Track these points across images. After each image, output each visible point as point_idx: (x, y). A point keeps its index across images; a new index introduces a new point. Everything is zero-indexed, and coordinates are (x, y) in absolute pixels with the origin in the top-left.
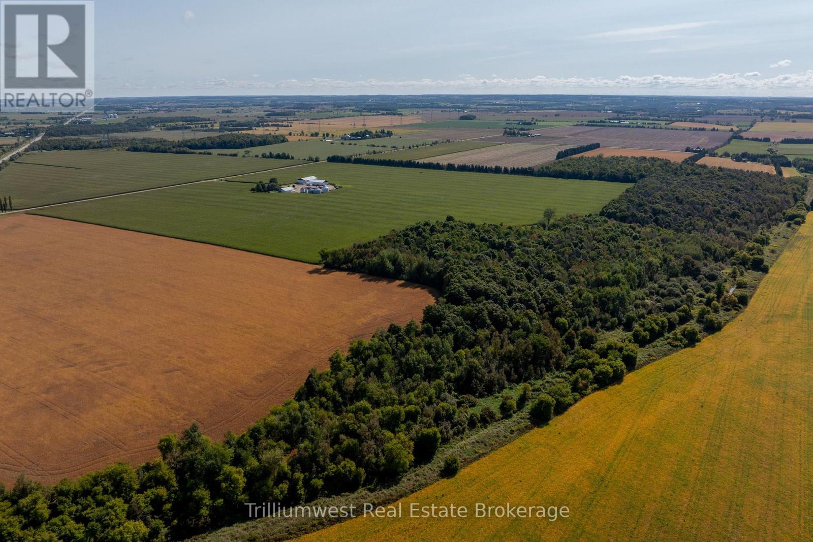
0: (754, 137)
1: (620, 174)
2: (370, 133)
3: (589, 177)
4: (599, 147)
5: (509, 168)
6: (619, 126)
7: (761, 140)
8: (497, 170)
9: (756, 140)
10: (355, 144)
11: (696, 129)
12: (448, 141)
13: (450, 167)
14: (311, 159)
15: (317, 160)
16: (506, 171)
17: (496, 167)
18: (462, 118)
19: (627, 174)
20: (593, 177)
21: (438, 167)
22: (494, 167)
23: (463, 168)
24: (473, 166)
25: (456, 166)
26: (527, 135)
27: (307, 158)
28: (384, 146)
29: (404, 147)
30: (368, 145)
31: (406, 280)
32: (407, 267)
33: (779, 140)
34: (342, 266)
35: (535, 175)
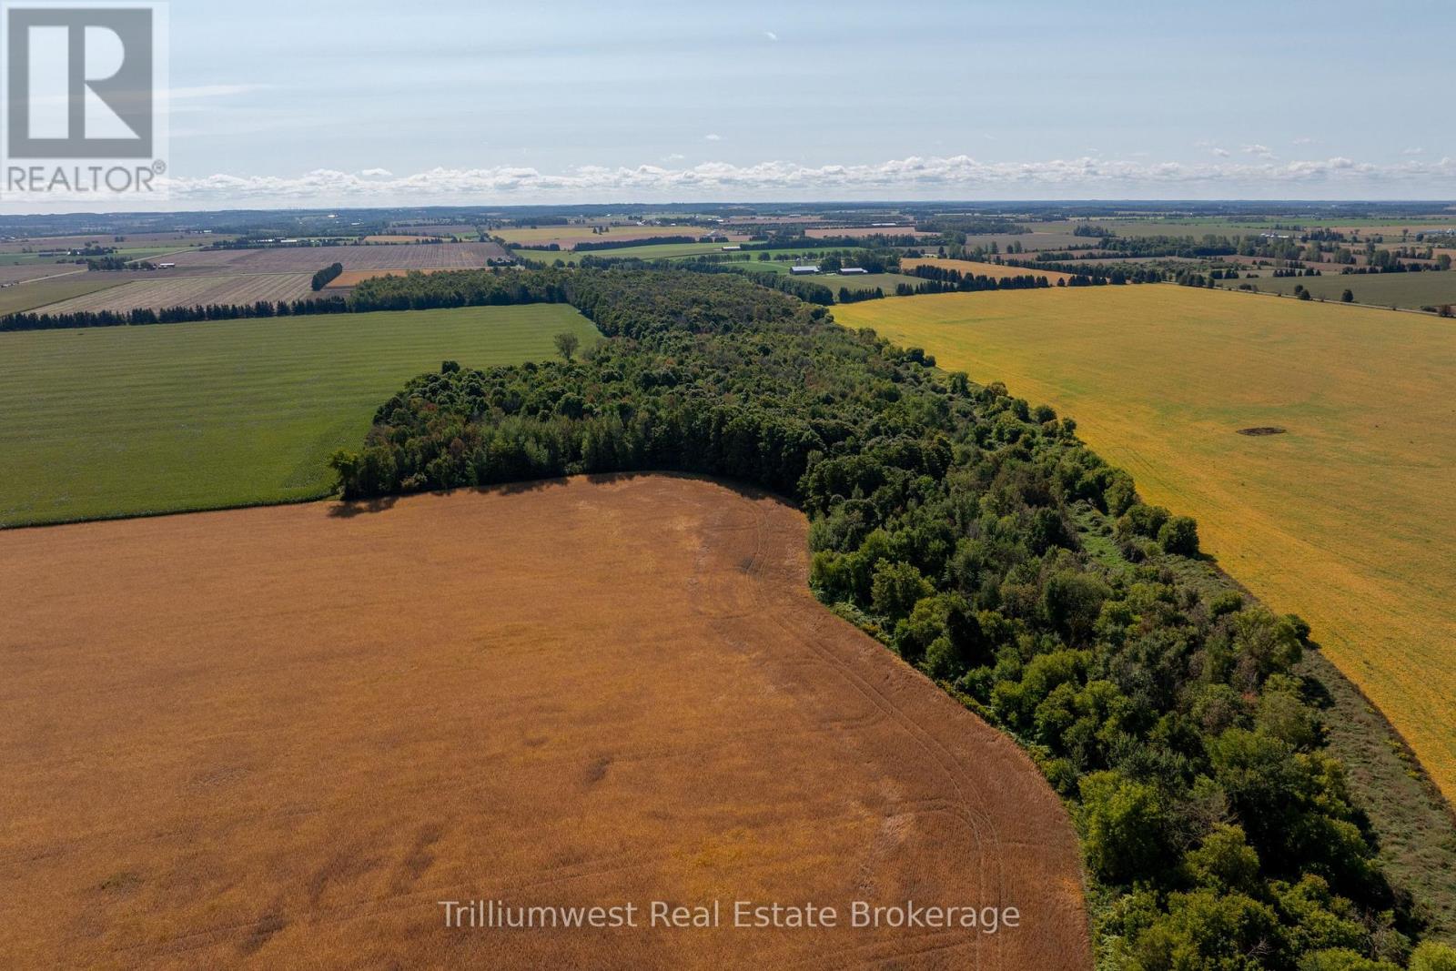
0: (536, 245)
3: (457, 302)
4: (341, 272)
5: (289, 303)
7: (546, 249)
8: (262, 311)
11: (426, 242)
13: (141, 317)
16: (283, 310)
17: (258, 304)
19: (524, 289)
20: (467, 300)
21: (107, 320)
22: (253, 305)
23: (176, 316)
24: (200, 310)
25: (157, 313)
26: (149, 267)
31: (584, 472)
32: (585, 443)
33: (571, 247)
34: (405, 483)
35: (351, 311)
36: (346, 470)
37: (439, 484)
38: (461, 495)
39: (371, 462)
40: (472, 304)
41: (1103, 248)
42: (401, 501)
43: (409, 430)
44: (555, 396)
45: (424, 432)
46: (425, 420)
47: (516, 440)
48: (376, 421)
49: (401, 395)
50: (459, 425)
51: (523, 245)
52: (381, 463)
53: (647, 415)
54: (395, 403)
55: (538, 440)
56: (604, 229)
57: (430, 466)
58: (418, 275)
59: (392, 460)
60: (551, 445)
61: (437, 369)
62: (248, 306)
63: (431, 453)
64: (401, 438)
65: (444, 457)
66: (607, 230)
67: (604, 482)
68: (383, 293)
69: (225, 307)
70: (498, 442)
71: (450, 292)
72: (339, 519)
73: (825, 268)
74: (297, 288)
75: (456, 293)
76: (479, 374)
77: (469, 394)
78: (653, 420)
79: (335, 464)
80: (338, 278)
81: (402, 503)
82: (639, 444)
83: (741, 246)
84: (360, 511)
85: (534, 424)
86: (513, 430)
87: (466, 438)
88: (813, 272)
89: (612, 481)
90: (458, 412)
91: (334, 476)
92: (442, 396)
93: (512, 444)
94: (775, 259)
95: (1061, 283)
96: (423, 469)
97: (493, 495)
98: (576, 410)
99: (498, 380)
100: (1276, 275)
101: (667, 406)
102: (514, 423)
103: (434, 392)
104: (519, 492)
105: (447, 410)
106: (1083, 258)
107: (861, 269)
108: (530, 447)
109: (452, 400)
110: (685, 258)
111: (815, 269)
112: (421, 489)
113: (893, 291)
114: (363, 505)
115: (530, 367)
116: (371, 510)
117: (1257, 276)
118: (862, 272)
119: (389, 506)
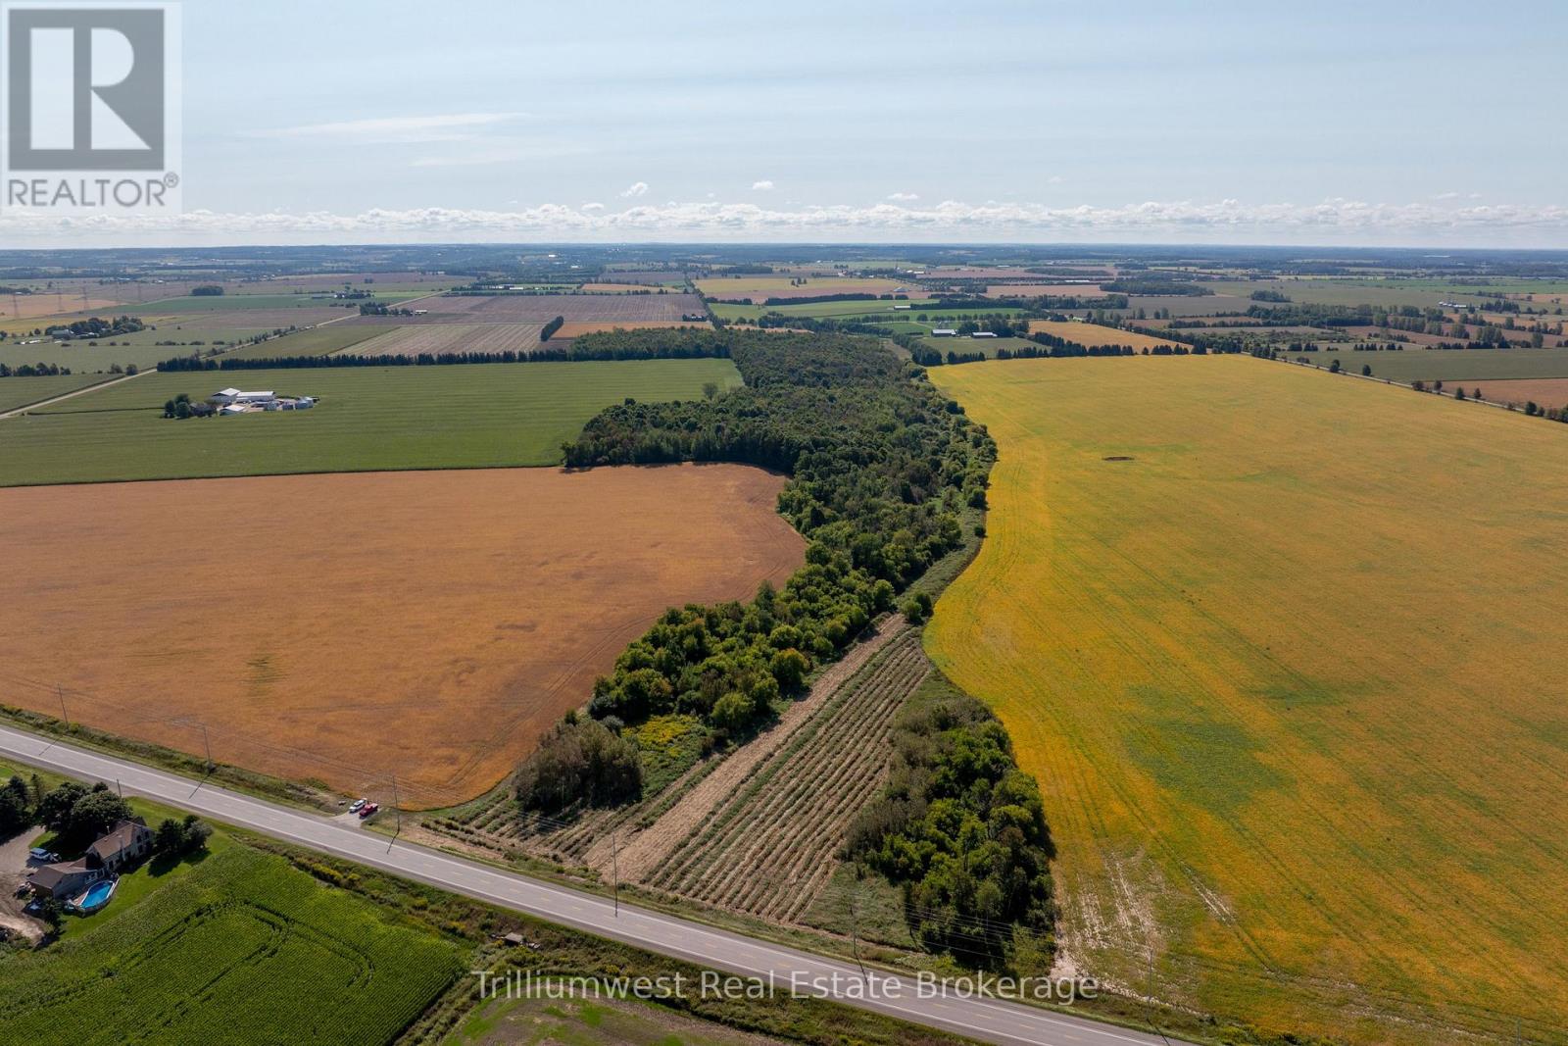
1: (690, 348)
2: (104, 324)
3: (647, 356)
4: (562, 323)
5: (526, 352)
6: (507, 294)
7: (739, 303)
9: (735, 302)
10: (125, 344)
11: (636, 293)
12: (293, 328)
14: (116, 370)
15: (131, 371)
16: (523, 358)
18: (197, 292)
19: (698, 346)
20: (655, 354)
21: (401, 361)
25: (435, 358)
26: (407, 313)
27: (106, 369)
28: (197, 343)
29: (240, 343)
30: (157, 344)
31: (692, 460)
32: (693, 445)
33: (764, 301)
34: (599, 460)
35: (570, 360)
36: (568, 451)
37: (615, 461)
38: (626, 468)
39: (581, 448)
40: (659, 357)
41: (1250, 315)
42: (596, 468)
43: (601, 434)
44: (683, 420)
45: (609, 435)
46: (611, 429)
47: (656, 441)
48: (585, 430)
49: (600, 416)
50: (628, 432)
51: (719, 300)
52: (586, 449)
53: (729, 431)
54: (595, 421)
55: (668, 440)
56: (802, 280)
57: (610, 453)
58: (622, 332)
59: (592, 448)
60: (676, 444)
61: (622, 403)
62: (498, 354)
63: (612, 445)
64: (597, 438)
65: (618, 449)
66: (805, 282)
67: (700, 465)
68: (595, 347)
69: (482, 355)
70: (647, 442)
71: (643, 348)
72: (565, 474)
73: (962, 332)
74: (528, 340)
75: (648, 349)
76: (645, 406)
77: (637, 417)
78: (733, 433)
79: (563, 448)
80: (559, 330)
81: (596, 470)
82: (723, 448)
83: (912, 305)
84: (574, 471)
85: (667, 434)
86: (655, 436)
87: (631, 439)
88: (950, 334)
89: (705, 465)
90: (629, 426)
91: (562, 454)
92: (621, 417)
93: (654, 443)
94: (932, 320)
95: (1145, 352)
96: (607, 454)
97: (642, 468)
98: (692, 427)
99: (656, 410)
100: (1356, 348)
101: (744, 426)
102: (657, 432)
103: (617, 415)
104: (654, 467)
105: (623, 425)
106: (1215, 326)
107: (991, 334)
108: (664, 444)
109: (626, 419)
110: (852, 317)
111: (953, 332)
112: (606, 463)
113: (994, 354)
114: (575, 469)
115: (677, 404)
116: (580, 471)
117: (1337, 349)
118: (991, 336)
119: (589, 470)
